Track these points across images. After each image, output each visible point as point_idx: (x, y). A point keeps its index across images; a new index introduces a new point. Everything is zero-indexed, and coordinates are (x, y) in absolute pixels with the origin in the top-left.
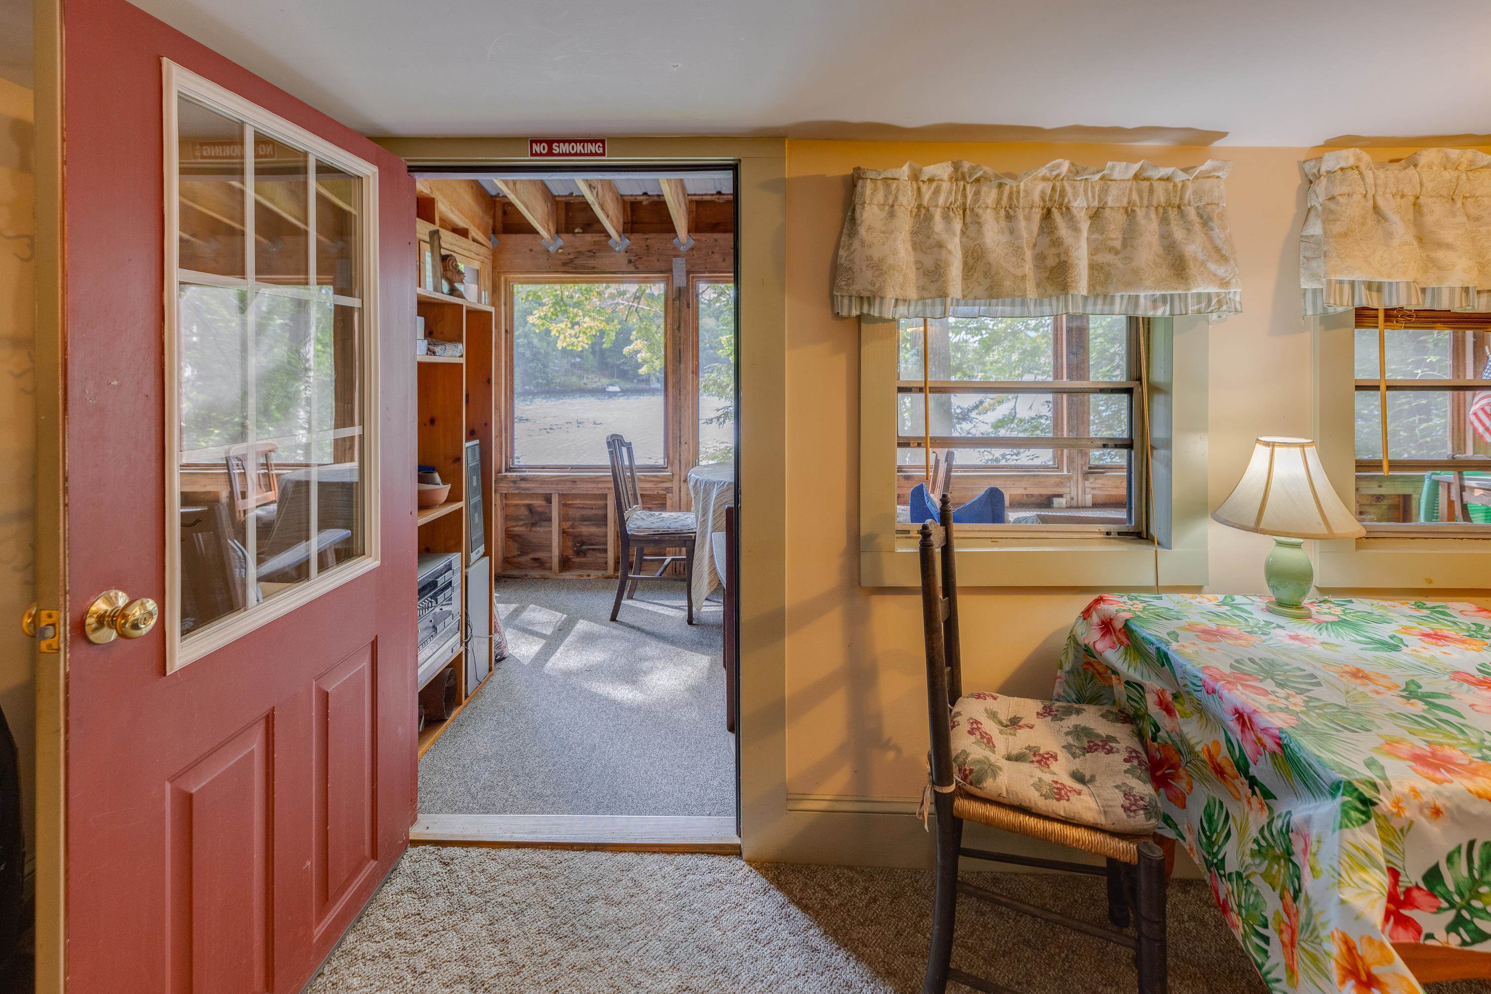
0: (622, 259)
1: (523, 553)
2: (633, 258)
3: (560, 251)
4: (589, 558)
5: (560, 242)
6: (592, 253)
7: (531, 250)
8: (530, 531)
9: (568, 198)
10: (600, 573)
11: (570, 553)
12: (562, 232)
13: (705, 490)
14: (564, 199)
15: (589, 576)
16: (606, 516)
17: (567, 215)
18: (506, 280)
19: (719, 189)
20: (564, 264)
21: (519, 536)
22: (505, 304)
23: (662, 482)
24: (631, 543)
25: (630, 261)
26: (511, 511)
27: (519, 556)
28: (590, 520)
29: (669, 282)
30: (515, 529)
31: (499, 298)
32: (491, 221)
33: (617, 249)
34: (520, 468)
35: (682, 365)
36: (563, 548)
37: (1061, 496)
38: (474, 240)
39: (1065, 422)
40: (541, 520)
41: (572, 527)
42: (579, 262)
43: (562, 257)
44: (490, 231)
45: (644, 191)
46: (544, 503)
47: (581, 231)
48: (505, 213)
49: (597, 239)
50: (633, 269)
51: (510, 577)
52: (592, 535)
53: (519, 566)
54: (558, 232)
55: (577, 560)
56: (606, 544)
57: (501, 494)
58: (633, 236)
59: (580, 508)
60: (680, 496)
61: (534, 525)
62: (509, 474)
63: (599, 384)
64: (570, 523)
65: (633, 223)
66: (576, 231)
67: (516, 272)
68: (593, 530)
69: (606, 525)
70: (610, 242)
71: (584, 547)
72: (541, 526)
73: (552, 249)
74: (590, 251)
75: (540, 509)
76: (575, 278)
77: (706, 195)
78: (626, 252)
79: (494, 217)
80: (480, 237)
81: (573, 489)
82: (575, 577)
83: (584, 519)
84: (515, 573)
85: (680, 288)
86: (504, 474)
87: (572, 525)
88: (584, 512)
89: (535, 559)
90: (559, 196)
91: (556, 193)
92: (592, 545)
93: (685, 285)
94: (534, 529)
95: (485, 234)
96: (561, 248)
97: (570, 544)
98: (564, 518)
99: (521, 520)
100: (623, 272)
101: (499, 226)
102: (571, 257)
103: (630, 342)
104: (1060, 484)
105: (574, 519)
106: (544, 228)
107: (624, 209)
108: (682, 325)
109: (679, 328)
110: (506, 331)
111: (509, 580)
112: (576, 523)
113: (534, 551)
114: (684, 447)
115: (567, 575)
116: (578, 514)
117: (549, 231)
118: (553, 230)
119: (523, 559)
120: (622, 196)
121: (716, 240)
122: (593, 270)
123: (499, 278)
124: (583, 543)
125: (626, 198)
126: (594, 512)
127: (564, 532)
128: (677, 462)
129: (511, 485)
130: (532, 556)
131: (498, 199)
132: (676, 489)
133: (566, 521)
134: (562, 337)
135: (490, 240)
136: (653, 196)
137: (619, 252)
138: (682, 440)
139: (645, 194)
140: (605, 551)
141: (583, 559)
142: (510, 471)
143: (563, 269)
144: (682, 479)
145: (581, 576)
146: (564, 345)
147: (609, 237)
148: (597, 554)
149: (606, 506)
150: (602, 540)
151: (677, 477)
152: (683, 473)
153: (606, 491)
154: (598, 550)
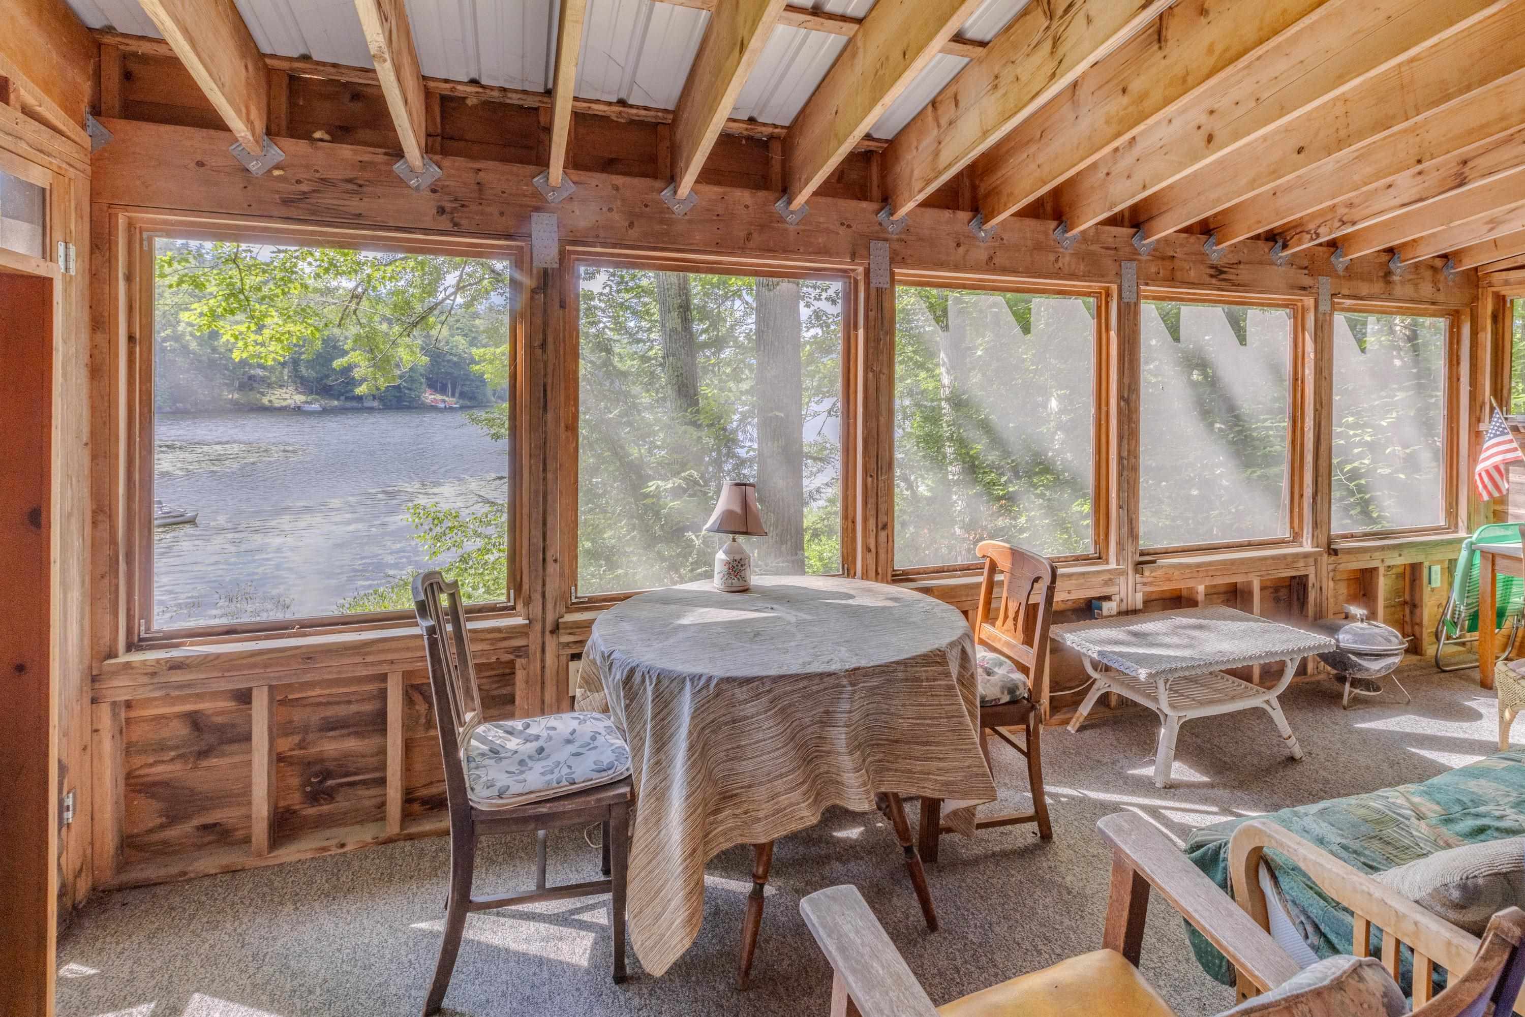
0: (426, 205)
1: (172, 819)
2: (448, 206)
3: (276, 173)
4: (342, 804)
5: (276, 154)
6: (356, 186)
7: (200, 164)
8: (195, 768)
9: (296, 65)
10: (368, 833)
11: (295, 799)
12: (278, 134)
13: (657, 695)
14: (285, 65)
15: (343, 846)
16: (382, 715)
17: (292, 104)
18: (130, 225)
19: (623, 95)
20: (287, 202)
21: (165, 784)
22: (129, 278)
23: (505, 639)
24: (479, 828)
25: (441, 211)
26: (139, 733)
27: (162, 827)
28: (343, 727)
29: (520, 260)
30: (154, 770)
31: (111, 261)
32: (87, 88)
33: (413, 182)
34: (168, 640)
35: (550, 416)
36: (275, 793)
37: (1108, 598)
38: (27, 112)
39: (1113, 494)
40: (222, 742)
41: (301, 746)
42: (328, 199)
43: (281, 186)
44: (85, 108)
45: (473, 75)
46: (233, 704)
47: (327, 137)
48: (128, 76)
49: (366, 158)
50: (449, 226)
51: (137, 886)
52: (347, 755)
53: (166, 850)
54: (270, 132)
55: (311, 811)
56: (383, 767)
57: (114, 704)
58: (447, 162)
59: (320, 704)
60: (543, 661)
61: (203, 754)
62: (136, 657)
63: (289, 401)
64: (297, 739)
65: (446, 137)
66: (318, 135)
67: (158, 209)
68: (352, 744)
69: (383, 731)
70: (398, 167)
71: (330, 782)
72: (223, 755)
73: (254, 166)
74: (350, 181)
75: (219, 720)
76: (312, 233)
77: (598, 101)
78: (434, 191)
79: (97, 76)
80: (51, 111)
81: (305, 671)
82: (309, 855)
83: (330, 726)
84: (151, 872)
85: (545, 271)
86: (123, 658)
87: (304, 740)
88: (330, 712)
89: (205, 827)
90: (273, 56)
91: (266, 49)
92: (347, 775)
93: (556, 266)
94: (205, 763)
95: (70, 111)
96: (277, 167)
97: (295, 781)
98: (277, 731)
99: (171, 749)
100: (425, 231)
101: (112, 99)
102: (304, 187)
103: (345, 353)
104: (1108, 582)
105: (306, 730)
106: (238, 112)
107: (428, 108)
108: (550, 340)
109: (543, 346)
110: (131, 338)
111: (132, 897)
112: (311, 737)
113: (204, 809)
114: (552, 568)
115: (289, 854)
116: (315, 717)
117: (249, 122)
118: (260, 126)
119: (172, 833)
120: (424, 78)
121: (616, 188)
122: (357, 220)
123: (112, 218)
124: (327, 774)
125: (431, 84)
126: (354, 708)
127: (279, 759)
128: (537, 597)
129: (146, 680)
130: (196, 822)
131: (108, 39)
132: (535, 647)
133: (286, 735)
134: (240, 344)
135: (84, 126)
136: (492, 88)
137: (417, 189)
138: (549, 555)
139: (474, 82)
140: (382, 781)
141: (325, 808)
142: (140, 648)
143: (284, 212)
144: (549, 627)
145: (325, 849)
146: (245, 355)
147: (398, 153)
148: (362, 792)
149: (383, 695)
150: (373, 761)
151: (538, 627)
152: (550, 618)
153: (384, 669)
154: (364, 782)
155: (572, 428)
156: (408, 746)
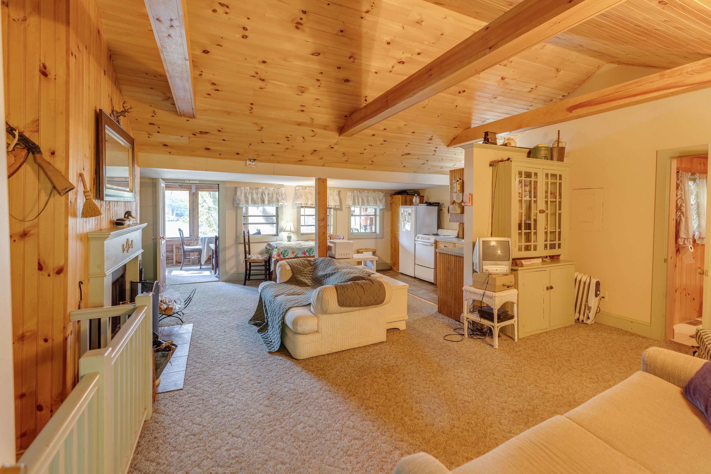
16: (173, 250)
23: (189, 241)
25: (180, 185)
28: (168, 252)
35: (194, 212)
68: (169, 254)
69: (173, 253)
85: (193, 192)
93: (195, 192)
109: (193, 202)
126: (169, 249)
128: (193, 236)
132: (193, 242)
138: (194, 230)
148: (170, 260)
149: (173, 248)
150: (171, 256)
151: (193, 240)
152: (195, 238)
153: (173, 244)
154: (170, 259)
155: (198, 213)
156: (176, 255)
